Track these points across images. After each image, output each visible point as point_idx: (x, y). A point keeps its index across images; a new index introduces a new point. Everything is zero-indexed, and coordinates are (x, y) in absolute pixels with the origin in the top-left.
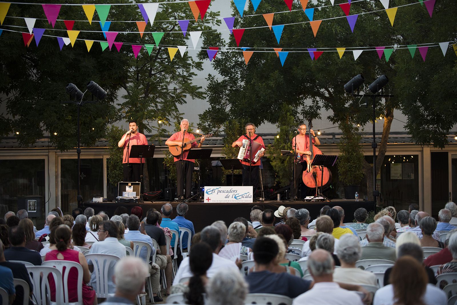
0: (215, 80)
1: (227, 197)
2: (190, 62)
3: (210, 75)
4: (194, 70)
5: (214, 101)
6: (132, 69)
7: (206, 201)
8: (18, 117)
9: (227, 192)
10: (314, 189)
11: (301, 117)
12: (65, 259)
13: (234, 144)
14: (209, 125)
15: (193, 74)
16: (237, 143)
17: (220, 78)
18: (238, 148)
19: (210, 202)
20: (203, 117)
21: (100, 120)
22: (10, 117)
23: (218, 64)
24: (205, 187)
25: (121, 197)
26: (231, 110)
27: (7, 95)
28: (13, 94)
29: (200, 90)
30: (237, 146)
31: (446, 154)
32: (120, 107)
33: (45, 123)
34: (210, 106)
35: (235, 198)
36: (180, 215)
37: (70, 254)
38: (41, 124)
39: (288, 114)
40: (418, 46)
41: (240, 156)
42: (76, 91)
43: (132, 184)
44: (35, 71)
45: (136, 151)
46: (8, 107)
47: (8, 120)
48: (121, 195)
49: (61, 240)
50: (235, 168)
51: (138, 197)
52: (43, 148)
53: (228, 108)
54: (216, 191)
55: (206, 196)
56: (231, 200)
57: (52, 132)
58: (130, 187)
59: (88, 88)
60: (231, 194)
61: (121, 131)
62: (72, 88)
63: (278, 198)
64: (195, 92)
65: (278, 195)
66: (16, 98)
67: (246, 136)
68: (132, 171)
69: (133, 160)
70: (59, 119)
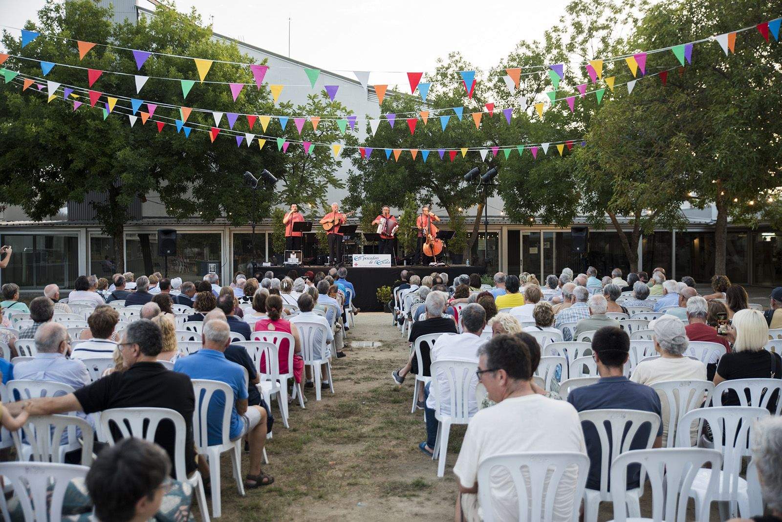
0: (354, 173)
1: (371, 263)
2: (332, 161)
3: (350, 170)
4: (335, 167)
5: (353, 189)
6: (289, 166)
7: (354, 266)
8: (201, 200)
9: (371, 258)
10: (432, 258)
11: (419, 203)
12: (277, 329)
13: (373, 223)
14: (349, 208)
15: (335, 170)
16: (376, 221)
17: (357, 172)
18: (376, 225)
19: (357, 266)
20: (345, 201)
21: (266, 203)
22: (196, 200)
23: (355, 161)
24: (354, 255)
25: (287, 263)
26: (366, 196)
27: (193, 183)
28: (197, 183)
29: (340, 182)
30: (376, 224)
31: (519, 232)
32: (280, 194)
33: (223, 205)
34: (350, 194)
35: (377, 263)
36: (341, 278)
37: (281, 324)
38: (220, 206)
39: (411, 200)
40: (525, 147)
41: (379, 231)
42: (252, 178)
43: (295, 252)
44: (214, 166)
45: (297, 226)
46: (194, 193)
47: (194, 202)
48: (287, 261)
49: (274, 309)
50: (375, 240)
51: (300, 263)
52: (220, 225)
53: (363, 196)
54: (362, 258)
55: (354, 262)
56: (374, 265)
57: (228, 212)
58: (294, 254)
59: (262, 175)
60: (374, 261)
61: (282, 211)
62: (248, 175)
63: (405, 263)
64: (336, 184)
65: (405, 261)
66: (200, 186)
67: (382, 216)
68: (294, 242)
69: (295, 234)
70: (234, 202)
